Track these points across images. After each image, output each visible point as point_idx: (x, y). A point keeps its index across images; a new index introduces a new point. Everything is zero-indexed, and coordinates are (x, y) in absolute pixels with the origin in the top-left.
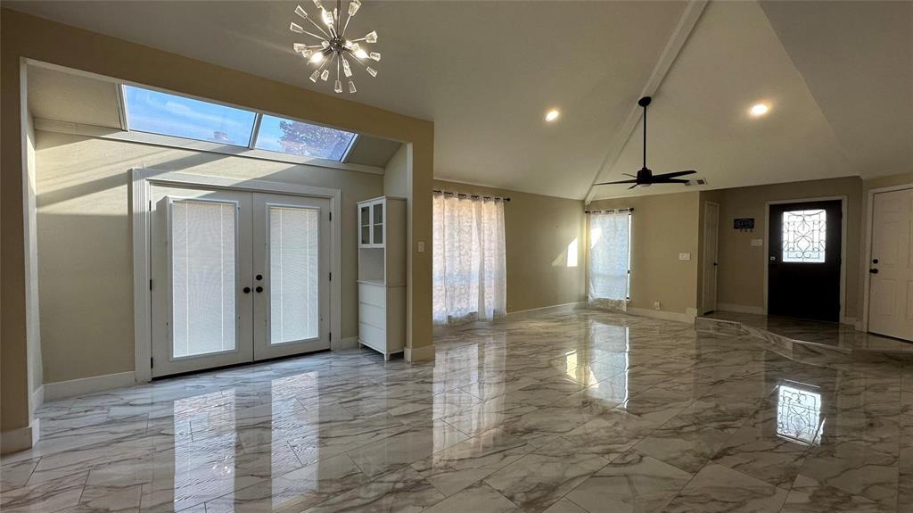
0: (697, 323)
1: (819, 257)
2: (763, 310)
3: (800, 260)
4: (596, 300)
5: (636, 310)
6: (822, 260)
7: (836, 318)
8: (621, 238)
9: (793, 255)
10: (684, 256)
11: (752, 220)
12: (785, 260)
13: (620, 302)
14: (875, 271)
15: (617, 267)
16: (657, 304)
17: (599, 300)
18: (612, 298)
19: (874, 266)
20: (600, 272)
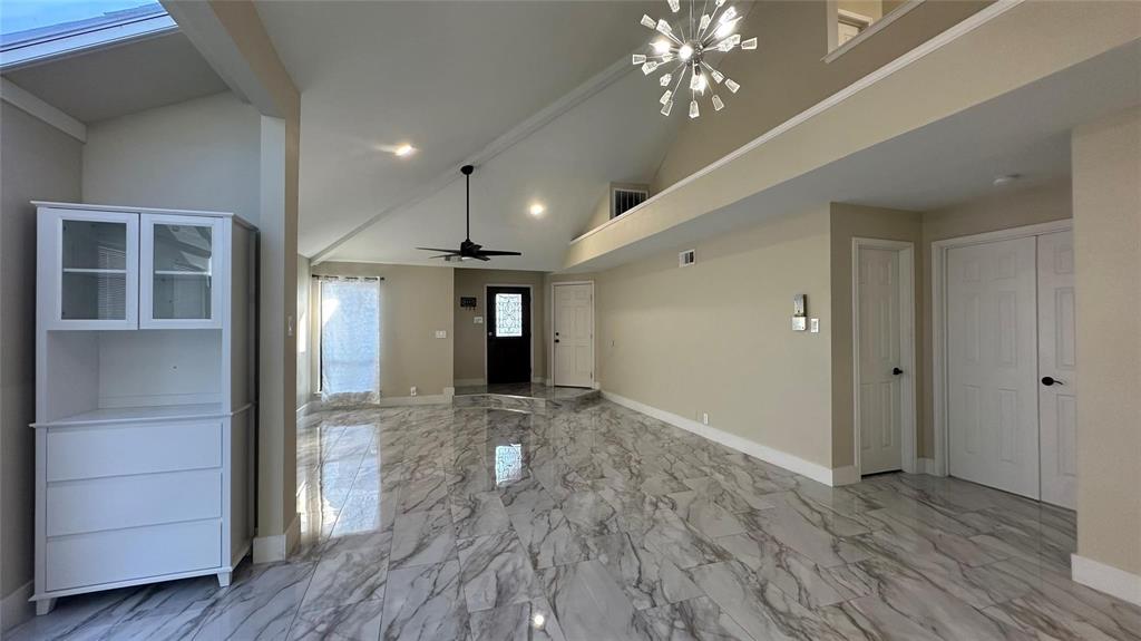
0: (455, 402)
1: (518, 332)
2: (484, 381)
3: (506, 335)
4: (331, 398)
5: (390, 401)
6: (520, 335)
7: (529, 379)
8: (367, 314)
9: (503, 330)
10: (441, 334)
11: (475, 299)
12: (498, 335)
13: (367, 394)
14: (557, 341)
15: (363, 350)
16: (413, 389)
17: (336, 396)
18: (354, 391)
19: (557, 338)
20: (336, 357)
